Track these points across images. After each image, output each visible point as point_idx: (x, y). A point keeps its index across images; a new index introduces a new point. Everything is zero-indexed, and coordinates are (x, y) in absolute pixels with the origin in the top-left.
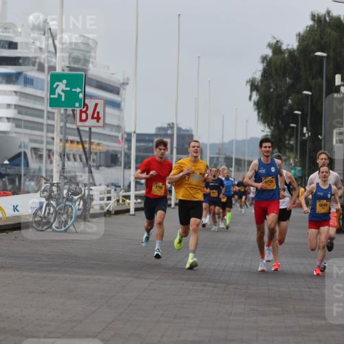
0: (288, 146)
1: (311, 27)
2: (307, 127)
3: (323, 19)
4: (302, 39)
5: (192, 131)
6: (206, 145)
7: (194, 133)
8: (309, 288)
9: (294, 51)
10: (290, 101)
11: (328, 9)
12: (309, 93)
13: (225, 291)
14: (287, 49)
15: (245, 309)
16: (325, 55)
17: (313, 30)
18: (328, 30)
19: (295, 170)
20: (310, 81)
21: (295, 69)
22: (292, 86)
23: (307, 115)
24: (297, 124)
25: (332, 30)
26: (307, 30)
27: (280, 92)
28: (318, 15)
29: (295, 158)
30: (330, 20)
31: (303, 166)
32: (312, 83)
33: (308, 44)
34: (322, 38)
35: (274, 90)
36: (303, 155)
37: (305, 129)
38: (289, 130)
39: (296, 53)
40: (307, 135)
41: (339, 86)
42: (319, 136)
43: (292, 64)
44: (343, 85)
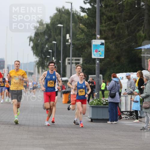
0: (46, 65)
1: (56, 14)
2: (54, 57)
3: (61, 10)
4: (52, 19)
5: (4, 59)
6: (10, 65)
7: (5, 60)
9: (49, 24)
10: (47, 46)
11: (63, 6)
12: (55, 42)
13: (19, 129)
14: (46, 23)
15: (27, 137)
16: (62, 26)
17: (57, 15)
18: (63, 15)
20: (56, 37)
22: (48, 39)
23: (54, 52)
24: (50, 55)
25: (65, 15)
26: (54, 15)
27: (42, 42)
28: (59, 8)
30: (64, 10)
32: (56, 38)
33: (55, 21)
34: (60, 18)
35: (40, 41)
37: (53, 58)
38: (47, 59)
39: (49, 25)
41: (68, 39)
42: (60, 61)
43: (47, 30)
44: (70, 39)
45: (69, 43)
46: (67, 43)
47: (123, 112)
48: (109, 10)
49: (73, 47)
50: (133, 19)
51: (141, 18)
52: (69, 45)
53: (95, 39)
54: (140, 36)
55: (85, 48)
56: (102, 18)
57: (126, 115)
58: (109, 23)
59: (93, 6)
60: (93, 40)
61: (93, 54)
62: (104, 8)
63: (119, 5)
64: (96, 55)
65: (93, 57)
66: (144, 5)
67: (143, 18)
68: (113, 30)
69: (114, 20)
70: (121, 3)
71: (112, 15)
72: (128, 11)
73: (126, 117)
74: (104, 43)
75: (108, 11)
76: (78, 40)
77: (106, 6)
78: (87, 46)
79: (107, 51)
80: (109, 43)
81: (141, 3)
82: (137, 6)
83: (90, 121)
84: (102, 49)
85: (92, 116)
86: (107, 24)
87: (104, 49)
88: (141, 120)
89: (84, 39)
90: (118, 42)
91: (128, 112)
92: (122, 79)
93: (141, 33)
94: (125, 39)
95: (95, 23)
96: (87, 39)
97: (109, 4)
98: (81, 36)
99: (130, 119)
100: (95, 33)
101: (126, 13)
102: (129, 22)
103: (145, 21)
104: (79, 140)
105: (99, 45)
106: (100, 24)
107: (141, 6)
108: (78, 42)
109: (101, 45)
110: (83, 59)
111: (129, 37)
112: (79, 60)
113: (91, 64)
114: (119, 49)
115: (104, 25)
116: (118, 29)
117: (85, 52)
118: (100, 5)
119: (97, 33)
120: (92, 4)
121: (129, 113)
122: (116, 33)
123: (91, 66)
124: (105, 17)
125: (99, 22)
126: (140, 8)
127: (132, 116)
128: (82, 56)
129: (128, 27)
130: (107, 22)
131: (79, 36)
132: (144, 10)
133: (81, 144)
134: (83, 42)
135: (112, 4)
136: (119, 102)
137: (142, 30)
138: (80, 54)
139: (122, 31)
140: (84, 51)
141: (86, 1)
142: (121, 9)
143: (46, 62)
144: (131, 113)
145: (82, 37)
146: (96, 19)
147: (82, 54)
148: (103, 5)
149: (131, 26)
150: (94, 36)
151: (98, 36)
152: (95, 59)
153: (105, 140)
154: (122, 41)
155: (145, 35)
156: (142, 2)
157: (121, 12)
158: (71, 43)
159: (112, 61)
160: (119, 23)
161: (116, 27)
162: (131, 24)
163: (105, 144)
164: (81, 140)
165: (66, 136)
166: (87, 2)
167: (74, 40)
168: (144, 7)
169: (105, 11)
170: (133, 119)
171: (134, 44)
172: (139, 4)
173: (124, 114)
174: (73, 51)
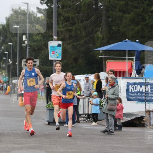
0: (2, 67)
2: (10, 58)
4: (8, 20)
8: (12, 130)
9: (4, 25)
10: (3, 48)
12: (11, 44)
14: (1, 24)
19: (5, 78)
20: (12, 38)
21: (5, 33)
22: (4, 41)
23: (10, 54)
24: (6, 57)
29: (5, 73)
31: (9, 76)
32: (13, 39)
36: (9, 71)
37: (10, 60)
38: (3, 61)
39: (5, 26)
40: (10, 63)
41: (25, 41)
42: (16, 63)
43: (3, 31)
44: (27, 40)
45: (26, 45)
46: (23, 45)
47: (81, 115)
48: (67, 11)
49: (29, 49)
50: (91, 20)
51: (99, 19)
52: (26, 47)
53: (52, 40)
54: (98, 37)
55: (42, 50)
56: (59, 19)
57: (84, 117)
58: (66, 24)
59: (50, 7)
60: (50, 42)
61: (50, 55)
62: (61, 8)
63: (76, 5)
64: (53, 57)
65: (50, 58)
66: (102, 5)
67: (100, 18)
68: (70, 31)
69: (71, 21)
70: (78, 3)
71: (70, 16)
72: (86, 12)
73: (83, 120)
74: (61, 44)
75: (65, 12)
76: (34, 41)
77: (63, 7)
78: (44, 47)
79: (64, 52)
80: (67, 44)
81: (99, 4)
82: (95, 6)
83: (47, 124)
84: (59, 50)
85: (49, 119)
86: (64, 24)
87: (61, 51)
88: (99, 123)
89: (41, 40)
90: (75, 44)
91: (86, 114)
92: (80, 81)
93: (98, 34)
94: (82, 41)
95: (52, 24)
96: (44, 40)
97: (66, 4)
98: (37, 37)
99: (87, 121)
100: (52, 34)
101: (84, 14)
102: (87, 23)
103: (103, 22)
104: (36, 144)
105: (56, 47)
106: (57, 25)
107: (99, 7)
108: (35, 43)
109: (58, 46)
110: (39, 61)
111: (86, 39)
112: (36, 62)
113: (48, 66)
114: (76, 50)
115: (61, 26)
116: (75, 30)
117: (42, 54)
118: (57, 6)
119: (54, 34)
120: (49, 5)
121: (86, 116)
122: (73, 34)
123: (48, 67)
124: (62, 18)
125: (56, 23)
126: (97, 8)
127: (90, 119)
128: (38, 58)
129: (85, 28)
130: (64, 23)
131: (35, 37)
132: (102, 11)
133: (38, 147)
134: (40, 43)
135: (69, 4)
136: (77, 104)
137: (100, 31)
138: (37, 56)
139: (79, 32)
140: (41, 52)
141: (42, 2)
142: (78, 9)
143: (2, 63)
144: (89, 116)
145: (39, 39)
146: (53, 20)
147: (38, 56)
148: (60, 6)
149: (88, 27)
150: (51, 38)
151: (55, 37)
152: (52, 61)
153: (63, 143)
154: (79, 42)
155: (103, 36)
156: (100, 2)
157: (78, 12)
158: (27, 45)
159: (70, 63)
160: (76, 24)
161: (73, 28)
162: (89, 25)
163: (63, 148)
164: (38, 144)
165: (22, 139)
166: (44, 3)
167: (30, 42)
168: (102, 8)
169: (62, 12)
170: (91, 121)
171: (91, 45)
172: (97, 4)
173: (82, 117)
174: (29, 52)
